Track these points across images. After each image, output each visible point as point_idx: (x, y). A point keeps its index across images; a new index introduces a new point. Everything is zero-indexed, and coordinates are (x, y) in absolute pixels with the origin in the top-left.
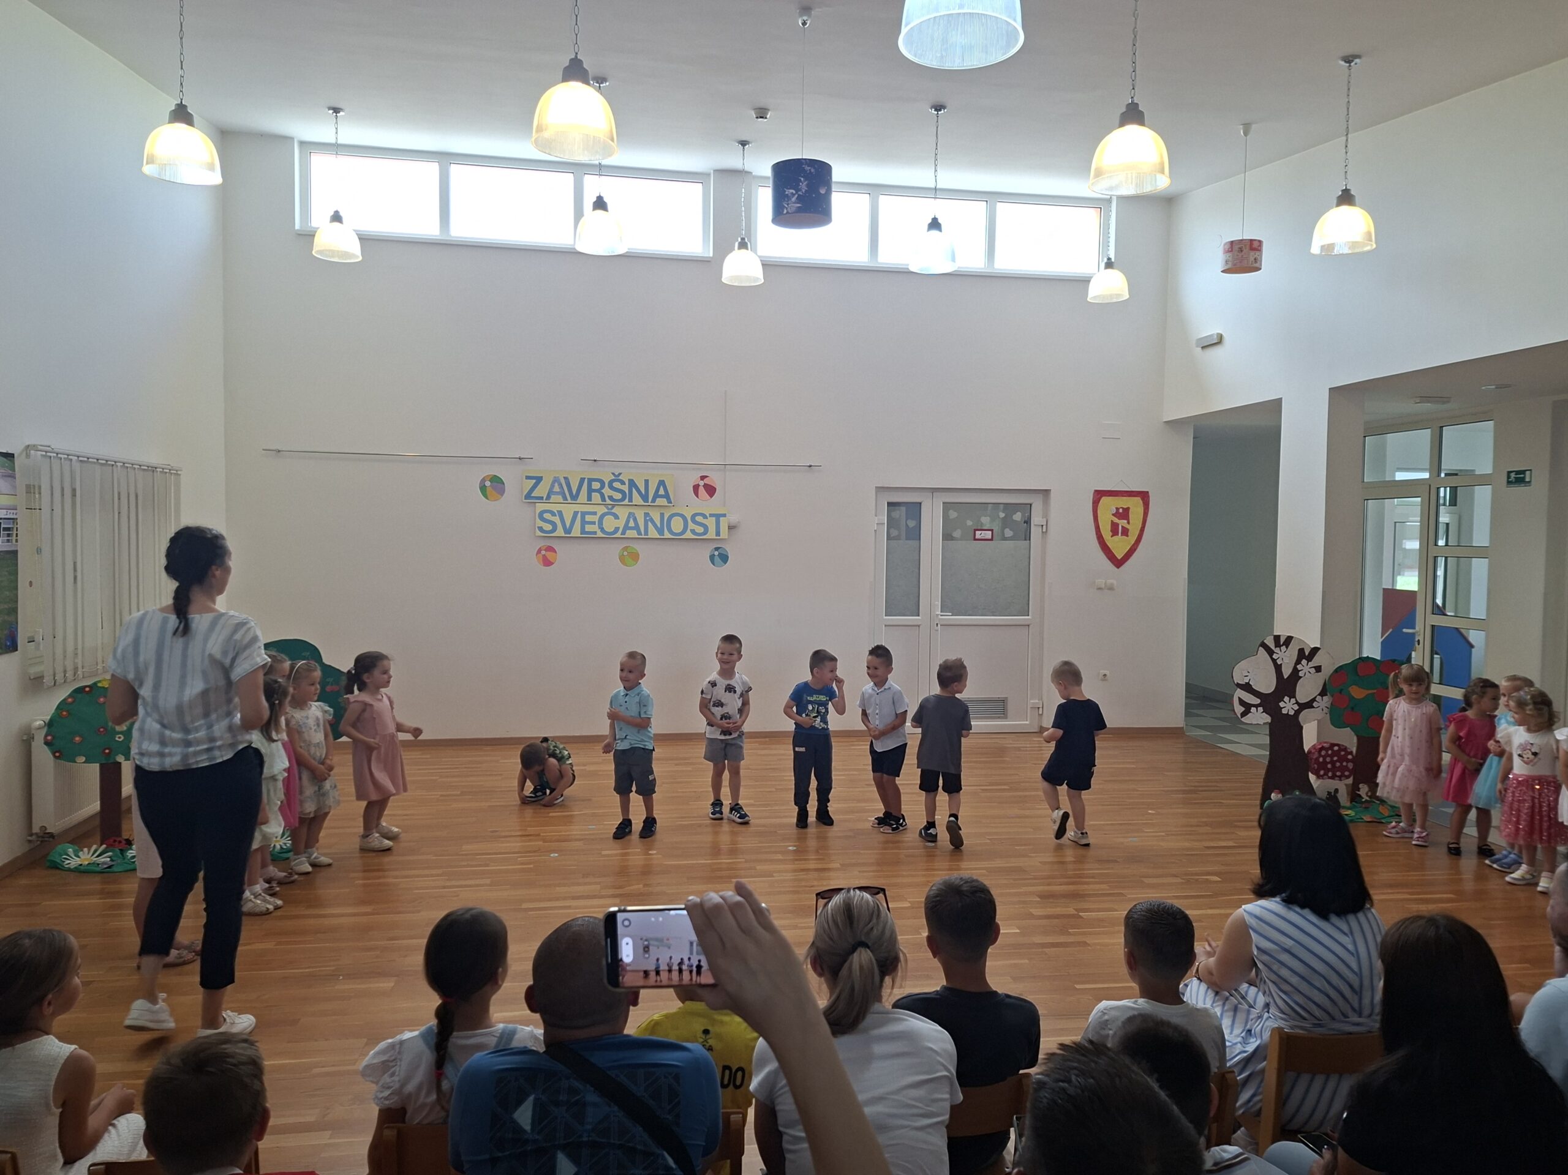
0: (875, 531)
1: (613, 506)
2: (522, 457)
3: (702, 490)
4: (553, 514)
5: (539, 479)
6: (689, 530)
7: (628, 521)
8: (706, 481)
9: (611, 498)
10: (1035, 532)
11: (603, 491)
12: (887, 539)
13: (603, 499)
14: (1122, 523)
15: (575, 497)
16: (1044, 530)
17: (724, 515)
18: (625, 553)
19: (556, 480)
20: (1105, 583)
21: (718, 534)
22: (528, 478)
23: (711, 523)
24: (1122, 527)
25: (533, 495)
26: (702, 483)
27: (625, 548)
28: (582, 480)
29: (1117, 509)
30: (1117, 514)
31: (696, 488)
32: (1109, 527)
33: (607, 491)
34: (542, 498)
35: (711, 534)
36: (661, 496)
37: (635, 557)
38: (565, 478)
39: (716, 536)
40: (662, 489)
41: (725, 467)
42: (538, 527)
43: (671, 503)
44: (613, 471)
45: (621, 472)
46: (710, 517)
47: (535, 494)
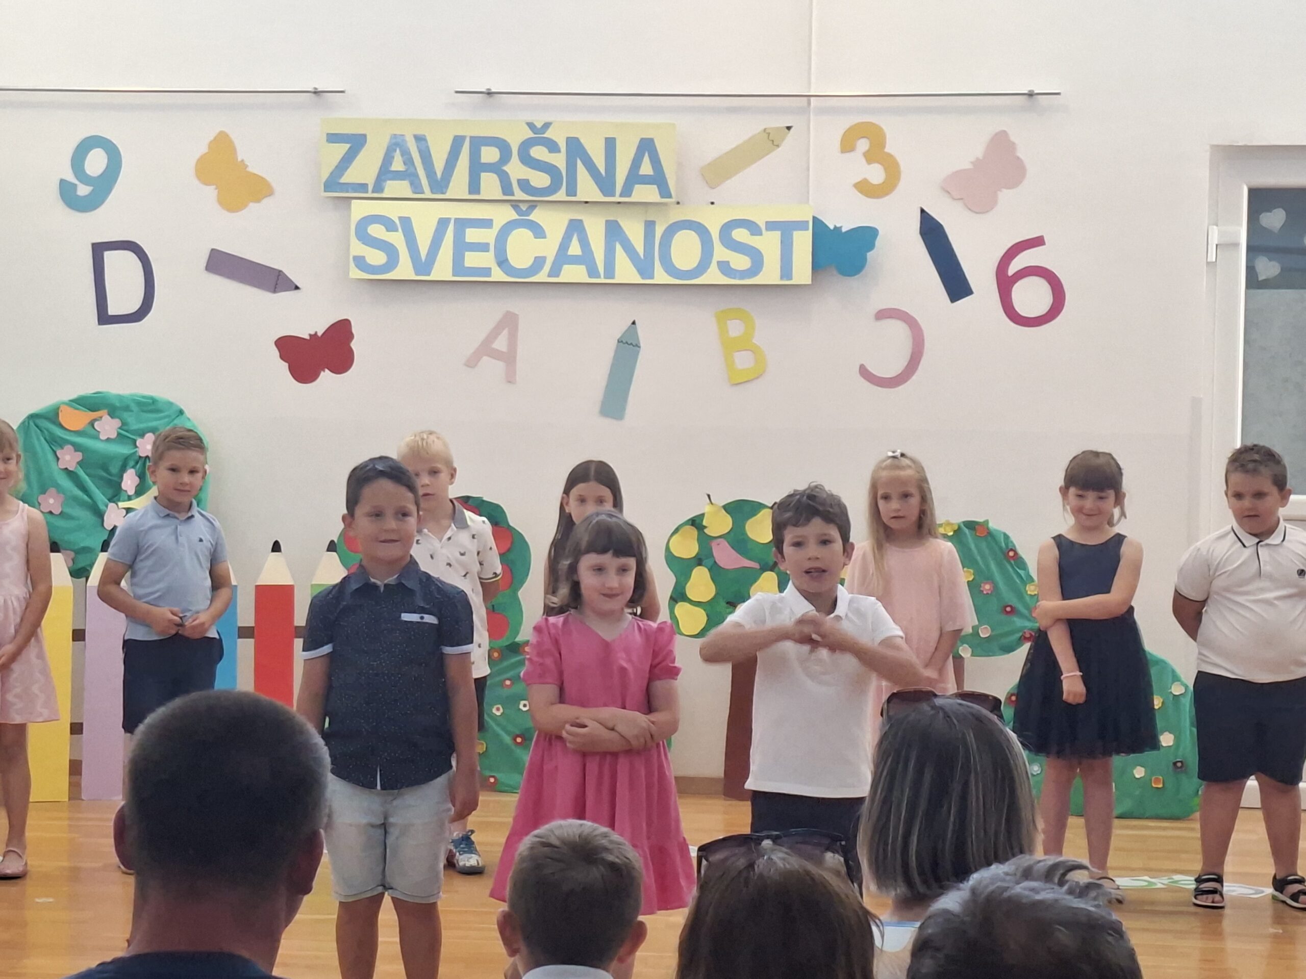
0: (1213, 265)
1: (533, 206)
2: (320, 88)
4: (389, 225)
5: (357, 142)
6: (714, 266)
7: (565, 243)
9: (524, 185)
11: (505, 168)
12: (1246, 288)
13: (506, 188)
15: (440, 185)
17: (803, 227)
19: (396, 144)
21: (786, 269)
22: (333, 138)
23: (769, 245)
25: (343, 180)
28: (458, 142)
33: (516, 170)
34: (363, 187)
35: (770, 274)
36: (647, 180)
38: (420, 139)
39: (782, 278)
40: (646, 161)
41: (809, 103)
42: (356, 258)
43: (670, 196)
44: (530, 119)
45: (548, 120)
46: (767, 229)
47: (346, 178)
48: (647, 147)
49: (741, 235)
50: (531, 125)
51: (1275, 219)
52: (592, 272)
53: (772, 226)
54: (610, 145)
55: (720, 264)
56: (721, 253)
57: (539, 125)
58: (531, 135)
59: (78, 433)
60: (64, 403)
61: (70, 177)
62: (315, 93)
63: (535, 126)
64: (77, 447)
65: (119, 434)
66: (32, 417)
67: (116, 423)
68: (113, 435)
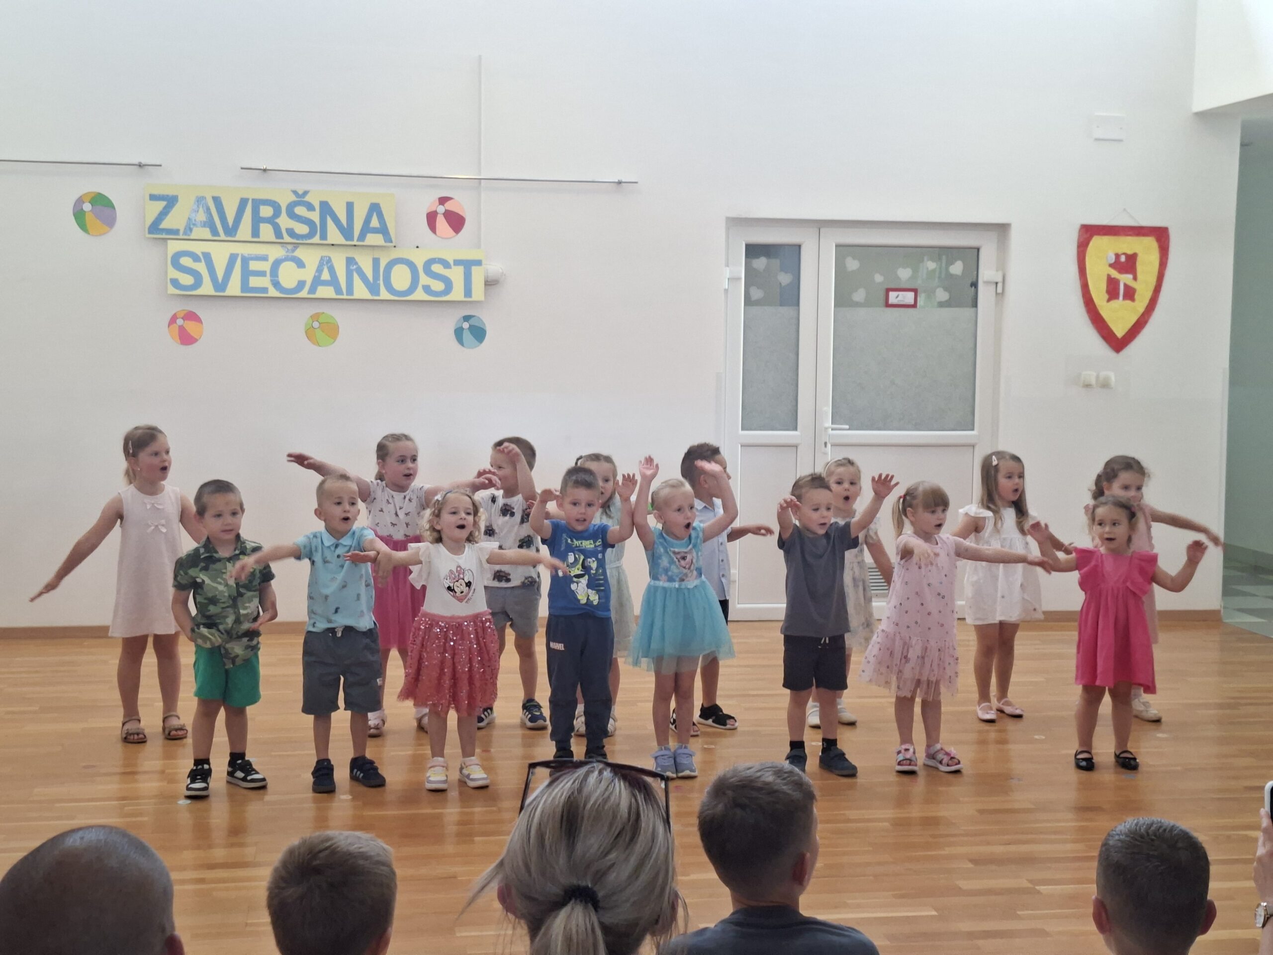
0: (726, 291)
1: (296, 246)
2: (144, 162)
3: (441, 222)
4: (196, 258)
5: (171, 201)
6: (420, 288)
7: (319, 270)
8: (449, 206)
9: (291, 233)
10: (985, 294)
11: (277, 221)
12: (745, 305)
13: (278, 234)
14: (1125, 279)
15: (231, 231)
16: (1000, 290)
17: (478, 263)
18: (316, 324)
19: (199, 203)
20: (1097, 377)
21: (468, 292)
22: (153, 197)
23: (456, 275)
24: (1126, 286)
25: (162, 226)
26: (441, 209)
27: (315, 317)
28: (243, 202)
29: (1117, 256)
30: (1117, 265)
31: (431, 218)
32: (1103, 286)
33: (284, 222)
34: (176, 232)
35: (457, 294)
36: (375, 231)
37: (332, 330)
38: (215, 199)
39: (465, 296)
40: (375, 216)
41: (480, 183)
42: (172, 280)
43: (391, 242)
44: (294, 188)
45: (306, 188)
46: (455, 264)
47: (164, 225)
48: (375, 209)
49: (437, 268)
50: (295, 192)
52: (338, 291)
53: (457, 262)
54: (350, 207)
55: (424, 287)
56: (424, 280)
57: (300, 192)
58: (293, 198)
62: (140, 166)
63: (298, 194)
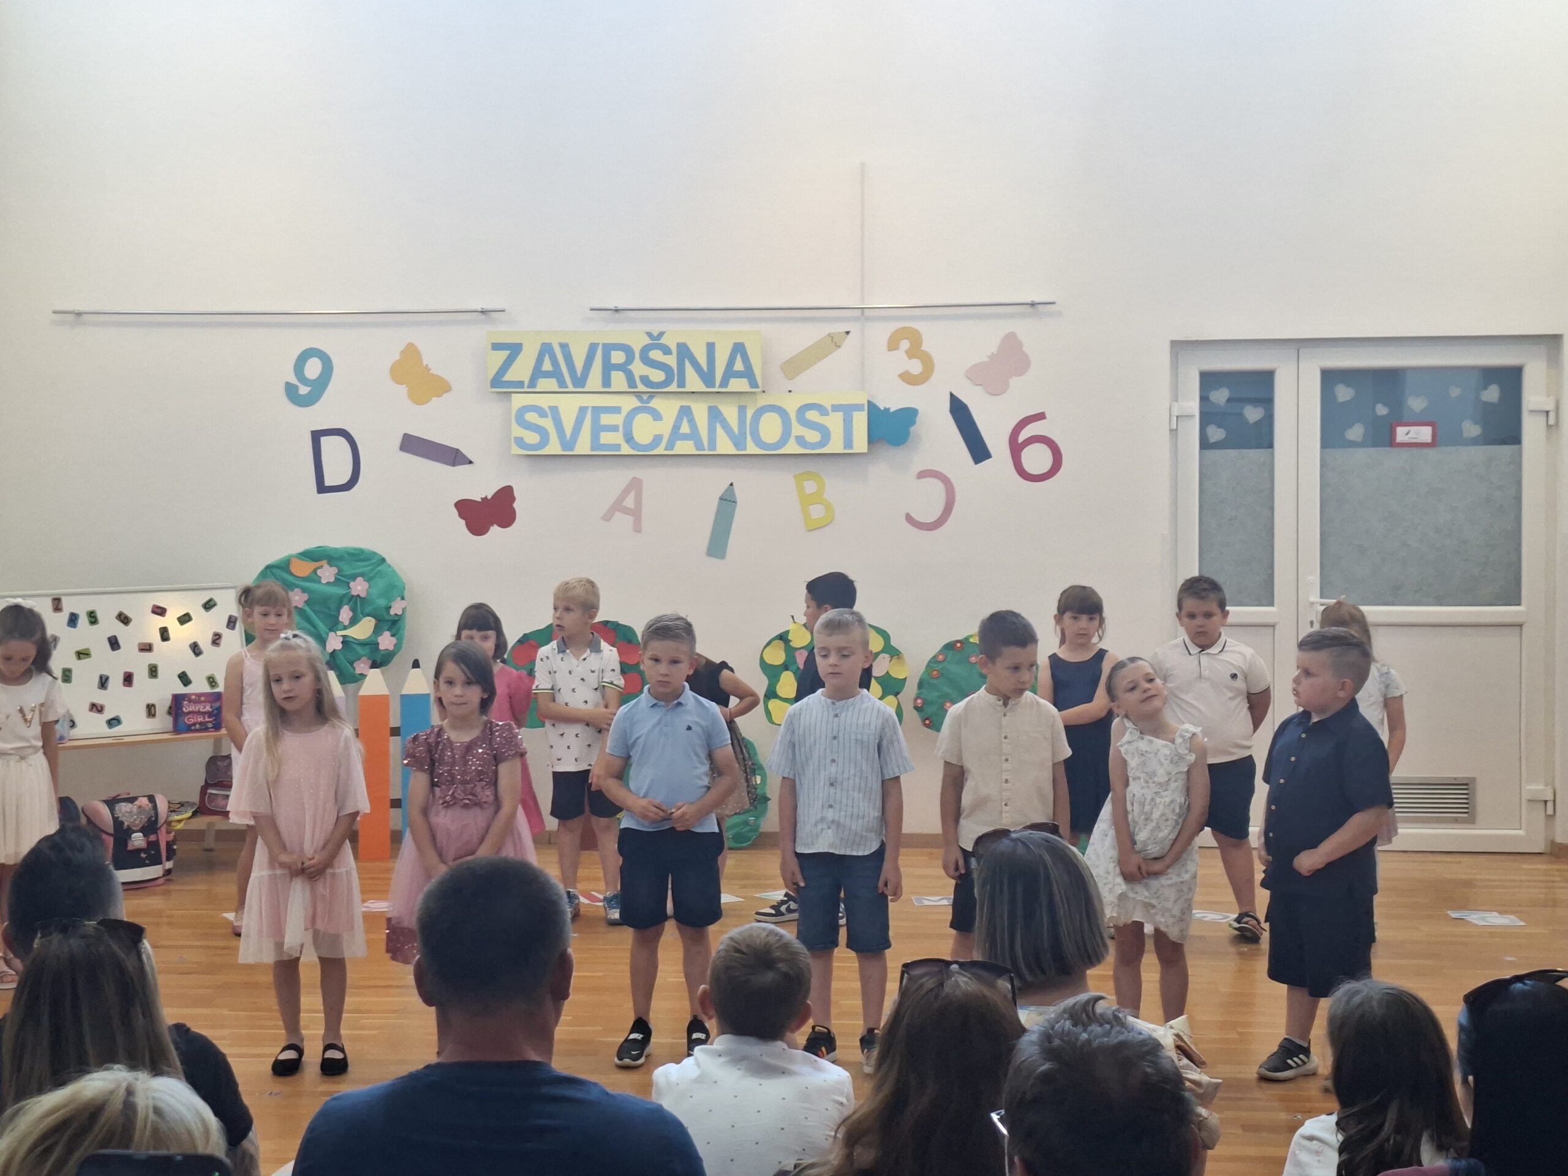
0: (1173, 431)
2: (487, 307)
4: (541, 412)
5: (515, 349)
6: (792, 440)
7: (678, 422)
9: (645, 380)
10: (1532, 427)
11: (630, 367)
12: (1200, 449)
13: (632, 382)
15: (580, 381)
16: (1552, 421)
17: (860, 407)
19: (546, 349)
21: (848, 442)
22: (496, 347)
23: (834, 422)
25: (505, 378)
28: (593, 348)
33: (638, 368)
34: (521, 384)
35: (835, 445)
36: (739, 375)
38: (563, 345)
39: (845, 448)
40: (739, 357)
41: (863, 314)
42: (515, 438)
43: (758, 387)
44: (648, 329)
46: (833, 411)
47: (509, 376)
48: (739, 349)
50: (649, 334)
51: (1220, 396)
52: (699, 445)
53: (836, 408)
54: (711, 347)
55: (797, 437)
56: (797, 430)
57: (655, 334)
58: (648, 341)
59: (304, 579)
60: (293, 556)
61: (293, 380)
62: (482, 312)
63: (652, 335)
64: (304, 590)
65: (336, 578)
66: (269, 567)
67: (334, 570)
68: (332, 580)
